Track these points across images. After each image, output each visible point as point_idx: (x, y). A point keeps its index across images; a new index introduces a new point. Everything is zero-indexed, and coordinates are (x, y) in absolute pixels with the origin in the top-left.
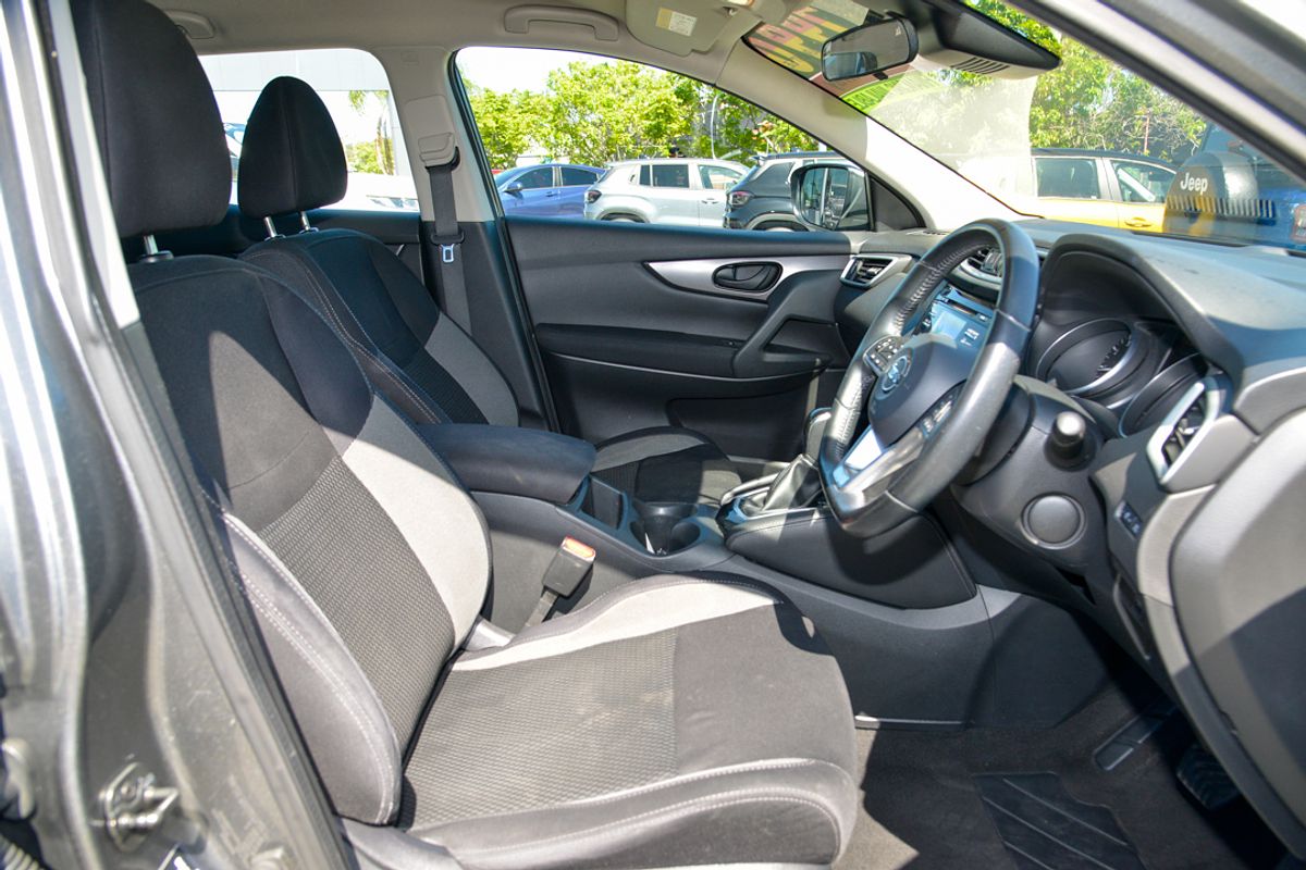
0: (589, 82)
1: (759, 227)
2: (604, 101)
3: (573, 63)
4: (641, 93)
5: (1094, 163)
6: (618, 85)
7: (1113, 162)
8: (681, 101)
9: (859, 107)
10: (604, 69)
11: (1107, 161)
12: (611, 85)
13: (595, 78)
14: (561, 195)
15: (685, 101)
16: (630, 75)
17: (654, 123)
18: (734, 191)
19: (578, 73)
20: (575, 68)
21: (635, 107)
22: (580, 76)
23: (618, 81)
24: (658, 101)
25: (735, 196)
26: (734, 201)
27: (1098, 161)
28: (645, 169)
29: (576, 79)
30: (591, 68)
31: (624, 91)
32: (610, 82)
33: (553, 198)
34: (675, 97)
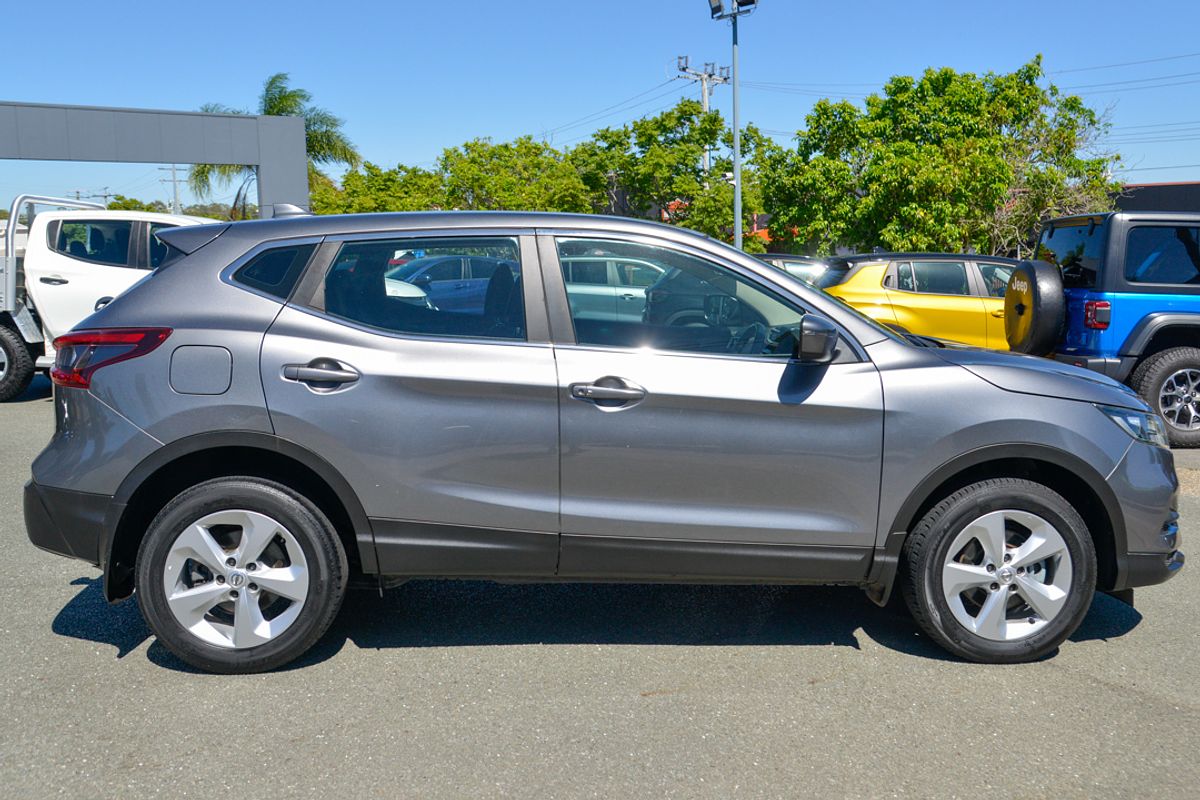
0: (489, 166)
1: (678, 321)
2: (505, 185)
5: (964, 266)
6: (519, 168)
7: (978, 264)
8: (589, 188)
10: (504, 151)
11: (974, 264)
12: (512, 168)
13: (494, 160)
14: (470, 287)
15: (592, 187)
16: (531, 157)
18: (653, 289)
19: (476, 155)
21: (537, 191)
22: (478, 159)
23: (520, 163)
24: (567, 190)
25: (654, 294)
26: (653, 299)
27: (967, 264)
29: (474, 162)
30: (491, 149)
31: (525, 174)
32: (510, 164)
33: (462, 291)
34: (582, 184)
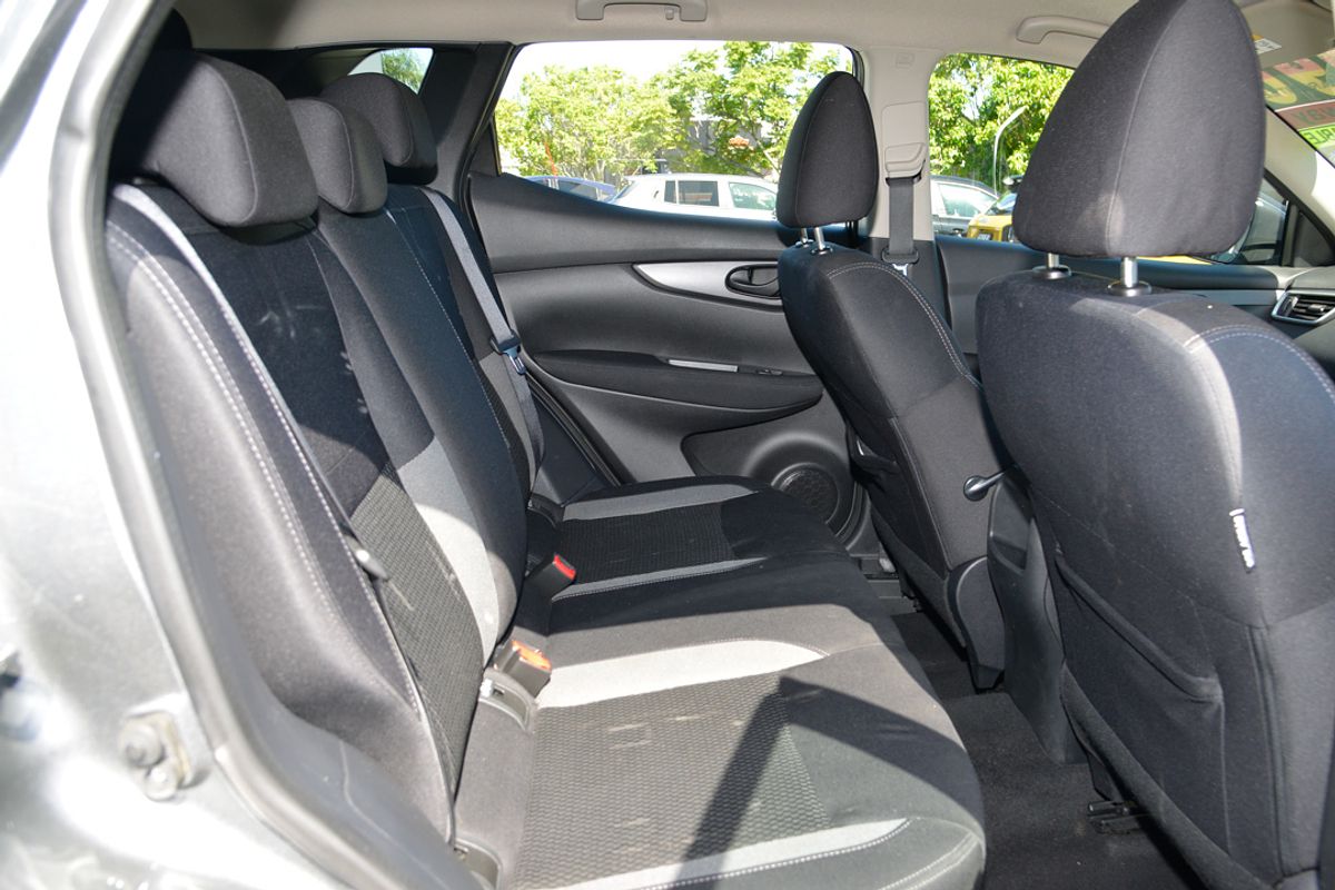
0: (568, 89)
2: (585, 109)
3: (550, 66)
4: (626, 102)
6: (600, 92)
8: (675, 112)
9: (1313, 141)
10: (583, 74)
12: (592, 91)
13: (573, 83)
15: (679, 111)
16: (611, 82)
17: (645, 134)
20: (551, 72)
21: (618, 117)
22: (557, 82)
23: (600, 87)
24: (654, 112)
28: (670, 185)
29: (553, 84)
30: (570, 72)
31: (605, 99)
32: (590, 87)
34: (669, 106)
